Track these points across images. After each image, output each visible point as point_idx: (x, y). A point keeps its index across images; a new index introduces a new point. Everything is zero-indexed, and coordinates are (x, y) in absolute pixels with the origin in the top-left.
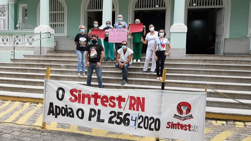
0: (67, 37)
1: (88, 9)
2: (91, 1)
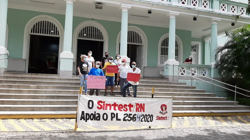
1: (32, 32)
2: (35, 25)
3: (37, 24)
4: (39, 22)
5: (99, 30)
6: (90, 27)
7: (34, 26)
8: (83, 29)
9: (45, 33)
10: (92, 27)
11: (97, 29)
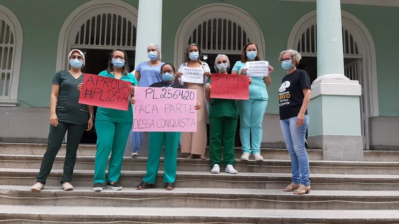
0: (17, 105)
1: (77, 43)
2: (84, 25)
3: (88, 22)
4: (94, 19)
5: (240, 28)
6: (215, 20)
7: (83, 28)
8: (200, 26)
9: (108, 44)
10: (220, 20)
11: (235, 24)
